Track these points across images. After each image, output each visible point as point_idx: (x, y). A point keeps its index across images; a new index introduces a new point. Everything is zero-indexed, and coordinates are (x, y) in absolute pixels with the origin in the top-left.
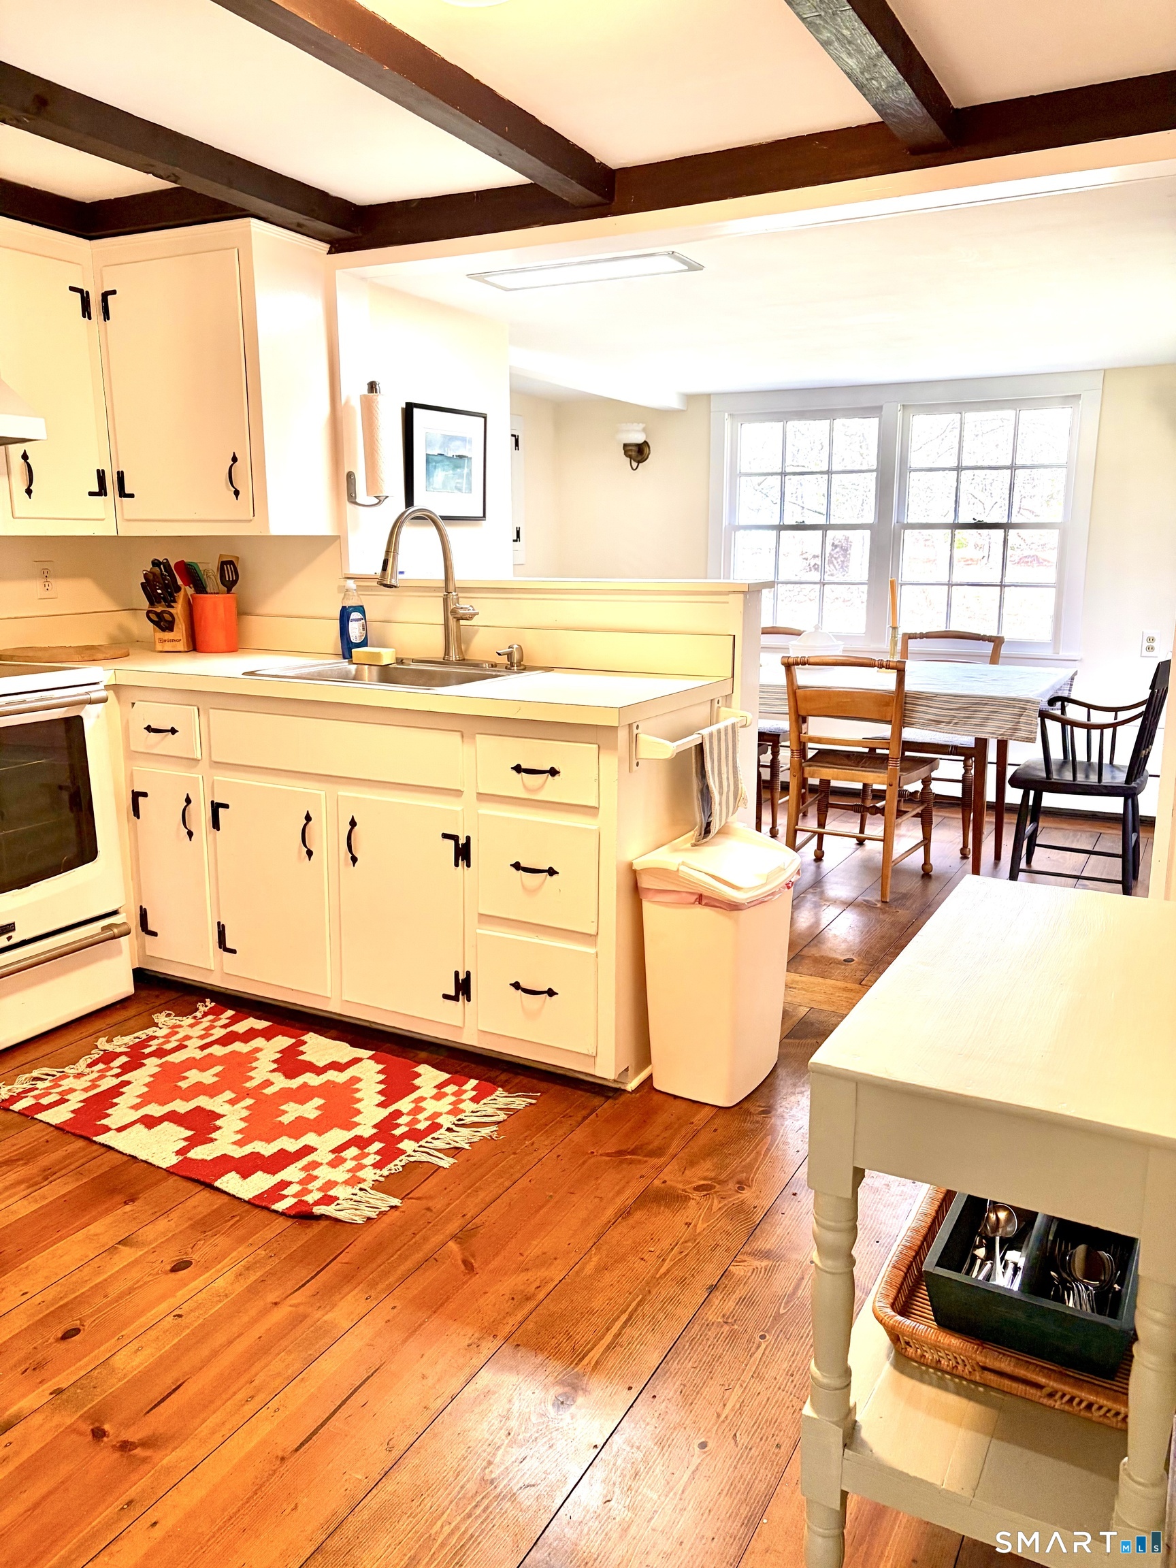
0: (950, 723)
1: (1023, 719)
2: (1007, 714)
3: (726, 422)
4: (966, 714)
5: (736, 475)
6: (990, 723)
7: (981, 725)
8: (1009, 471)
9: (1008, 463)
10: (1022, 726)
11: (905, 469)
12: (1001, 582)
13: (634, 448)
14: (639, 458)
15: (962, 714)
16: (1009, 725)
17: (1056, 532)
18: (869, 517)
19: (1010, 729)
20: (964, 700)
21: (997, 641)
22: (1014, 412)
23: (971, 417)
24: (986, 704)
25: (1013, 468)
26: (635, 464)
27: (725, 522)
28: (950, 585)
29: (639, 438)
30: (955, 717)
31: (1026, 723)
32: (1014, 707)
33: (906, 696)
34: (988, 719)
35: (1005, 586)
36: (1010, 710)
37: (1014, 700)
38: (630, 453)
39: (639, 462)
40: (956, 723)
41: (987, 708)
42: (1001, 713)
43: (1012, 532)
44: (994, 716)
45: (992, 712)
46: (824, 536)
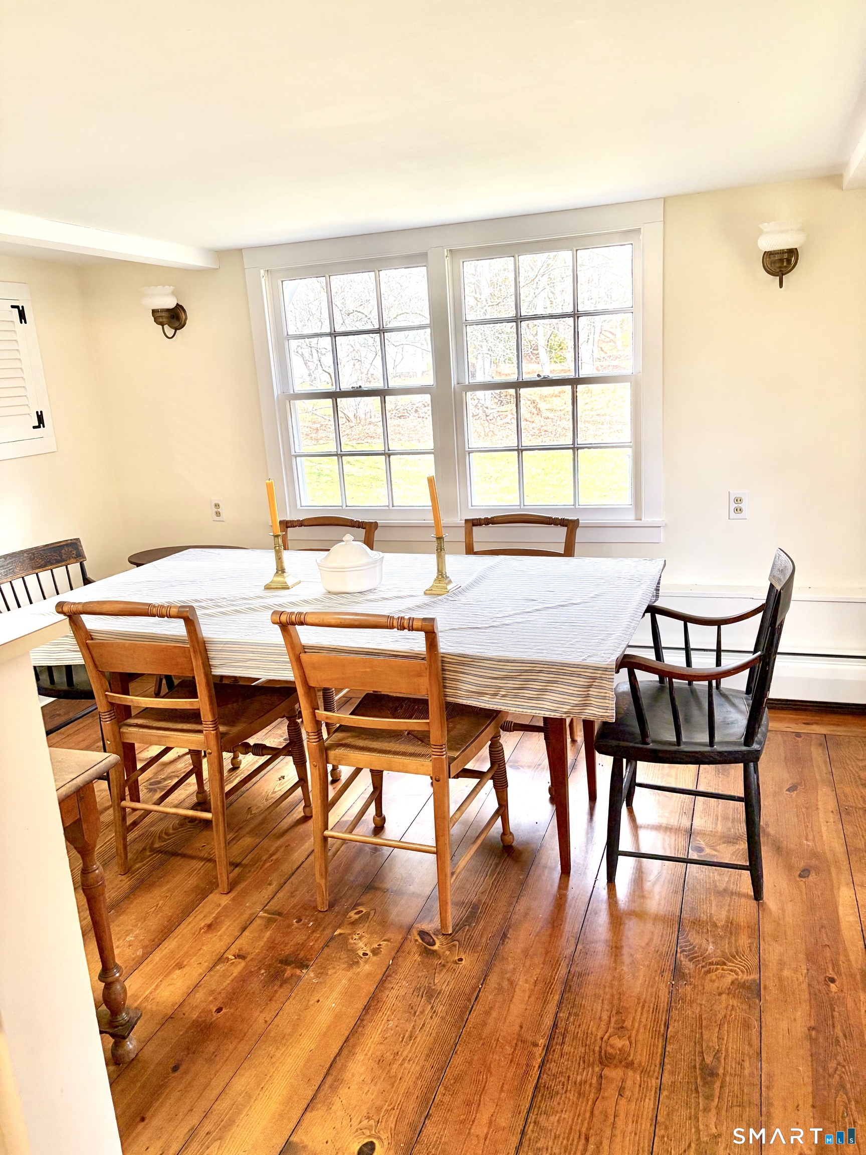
0: (495, 695)
1: (593, 692)
2: (570, 685)
3: (263, 280)
4: (517, 683)
5: (283, 338)
6: (549, 696)
7: (537, 699)
8: (570, 320)
9: (570, 309)
10: (593, 701)
11: (462, 324)
12: (573, 444)
13: (164, 314)
14: (177, 324)
15: (511, 684)
16: (575, 701)
17: (627, 385)
18: (429, 380)
19: (577, 705)
20: (510, 666)
21: (571, 526)
22: (570, 252)
23: (525, 260)
24: (540, 672)
25: (576, 315)
26: (170, 331)
27: (277, 391)
28: (520, 450)
29: (170, 303)
30: (501, 688)
31: (597, 697)
32: (579, 676)
33: (443, 662)
34: (545, 690)
35: (578, 449)
36: (574, 680)
37: (577, 666)
38: (161, 320)
39: (176, 329)
40: (503, 696)
41: (542, 677)
42: (563, 683)
43: (581, 388)
44: (554, 687)
45: (549, 682)
46: (383, 402)
